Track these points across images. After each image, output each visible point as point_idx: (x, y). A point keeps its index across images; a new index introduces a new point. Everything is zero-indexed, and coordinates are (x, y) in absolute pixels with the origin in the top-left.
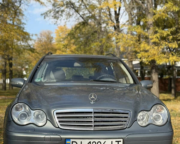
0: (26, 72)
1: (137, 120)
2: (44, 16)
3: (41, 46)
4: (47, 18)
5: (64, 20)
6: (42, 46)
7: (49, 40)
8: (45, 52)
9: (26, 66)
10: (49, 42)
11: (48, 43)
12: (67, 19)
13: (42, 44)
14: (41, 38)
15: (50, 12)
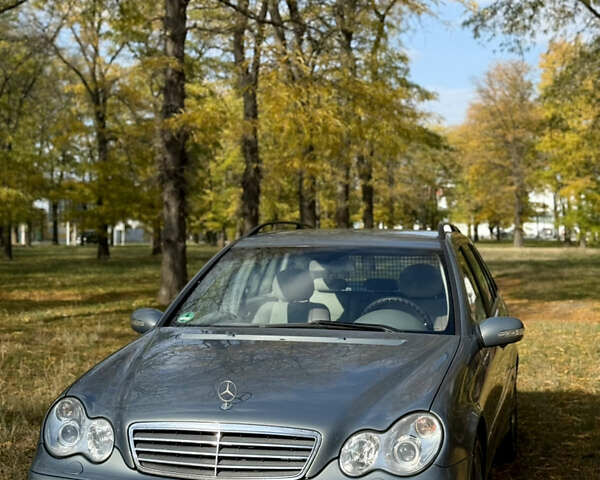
0: (449, 204)
1: (338, 458)
2: (472, 26)
3: (490, 118)
4: (484, 34)
5: (545, 32)
6: (492, 114)
7: (518, 95)
8: (504, 136)
9: (446, 183)
10: (517, 100)
11: (512, 105)
12: (556, 30)
13: (495, 109)
14: (489, 88)
15: (494, 13)
